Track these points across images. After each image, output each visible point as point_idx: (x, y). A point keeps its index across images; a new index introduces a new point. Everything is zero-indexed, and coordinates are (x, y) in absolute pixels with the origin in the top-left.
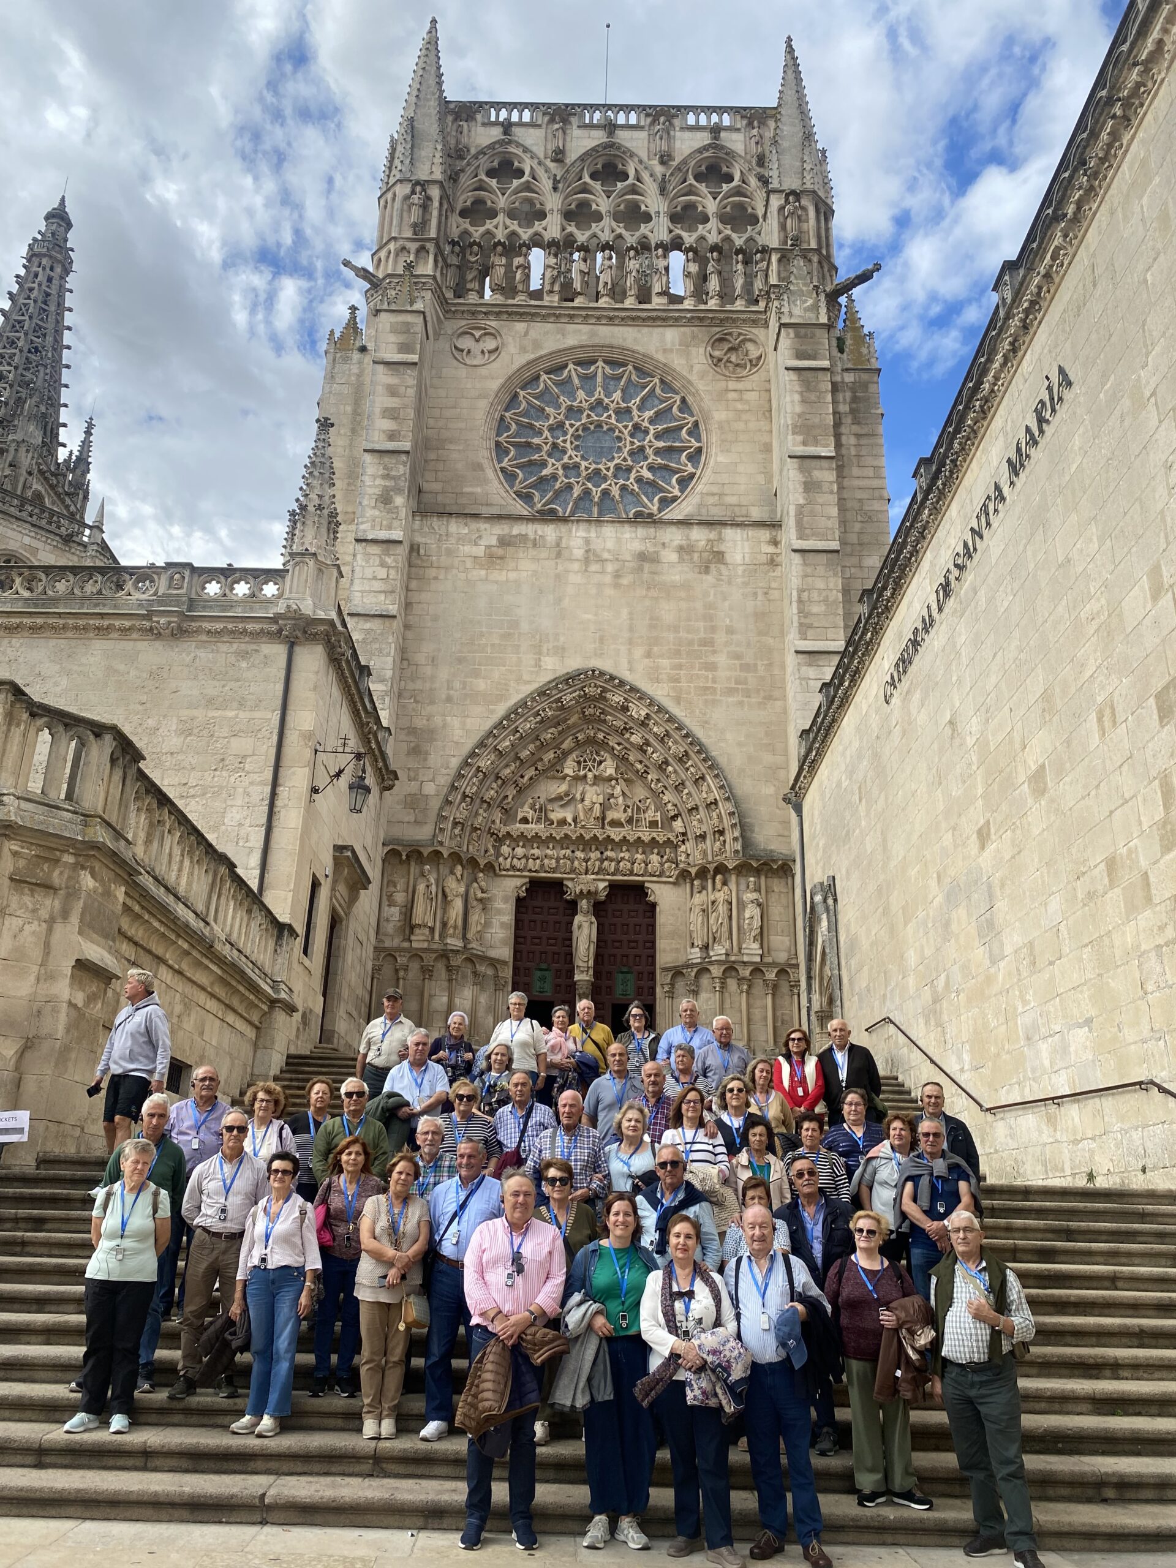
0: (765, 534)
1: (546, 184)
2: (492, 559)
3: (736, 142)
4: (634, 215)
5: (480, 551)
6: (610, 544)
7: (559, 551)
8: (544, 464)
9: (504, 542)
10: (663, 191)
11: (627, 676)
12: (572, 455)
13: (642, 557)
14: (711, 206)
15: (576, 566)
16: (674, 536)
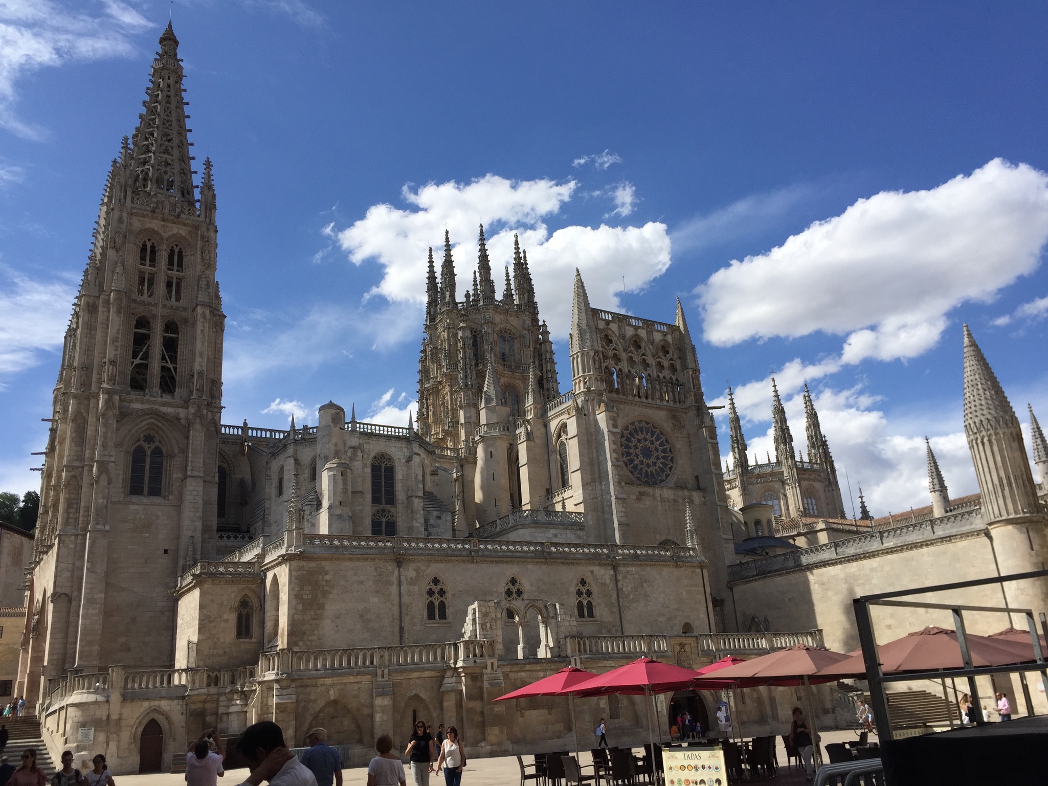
0: (701, 494)
1: (621, 348)
2: (639, 499)
3: (669, 338)
4: (646, 365)
5: (634, 497)
6: (666, 496)
7: (655, 498)
8: (634, 460)
9: (642, 494)
10: (653, 356)
11: (676, 541)
12: (641, 457)
13: (675, 501)
14: (666, 364)
15: (659, 503)
16: (680, 493)
